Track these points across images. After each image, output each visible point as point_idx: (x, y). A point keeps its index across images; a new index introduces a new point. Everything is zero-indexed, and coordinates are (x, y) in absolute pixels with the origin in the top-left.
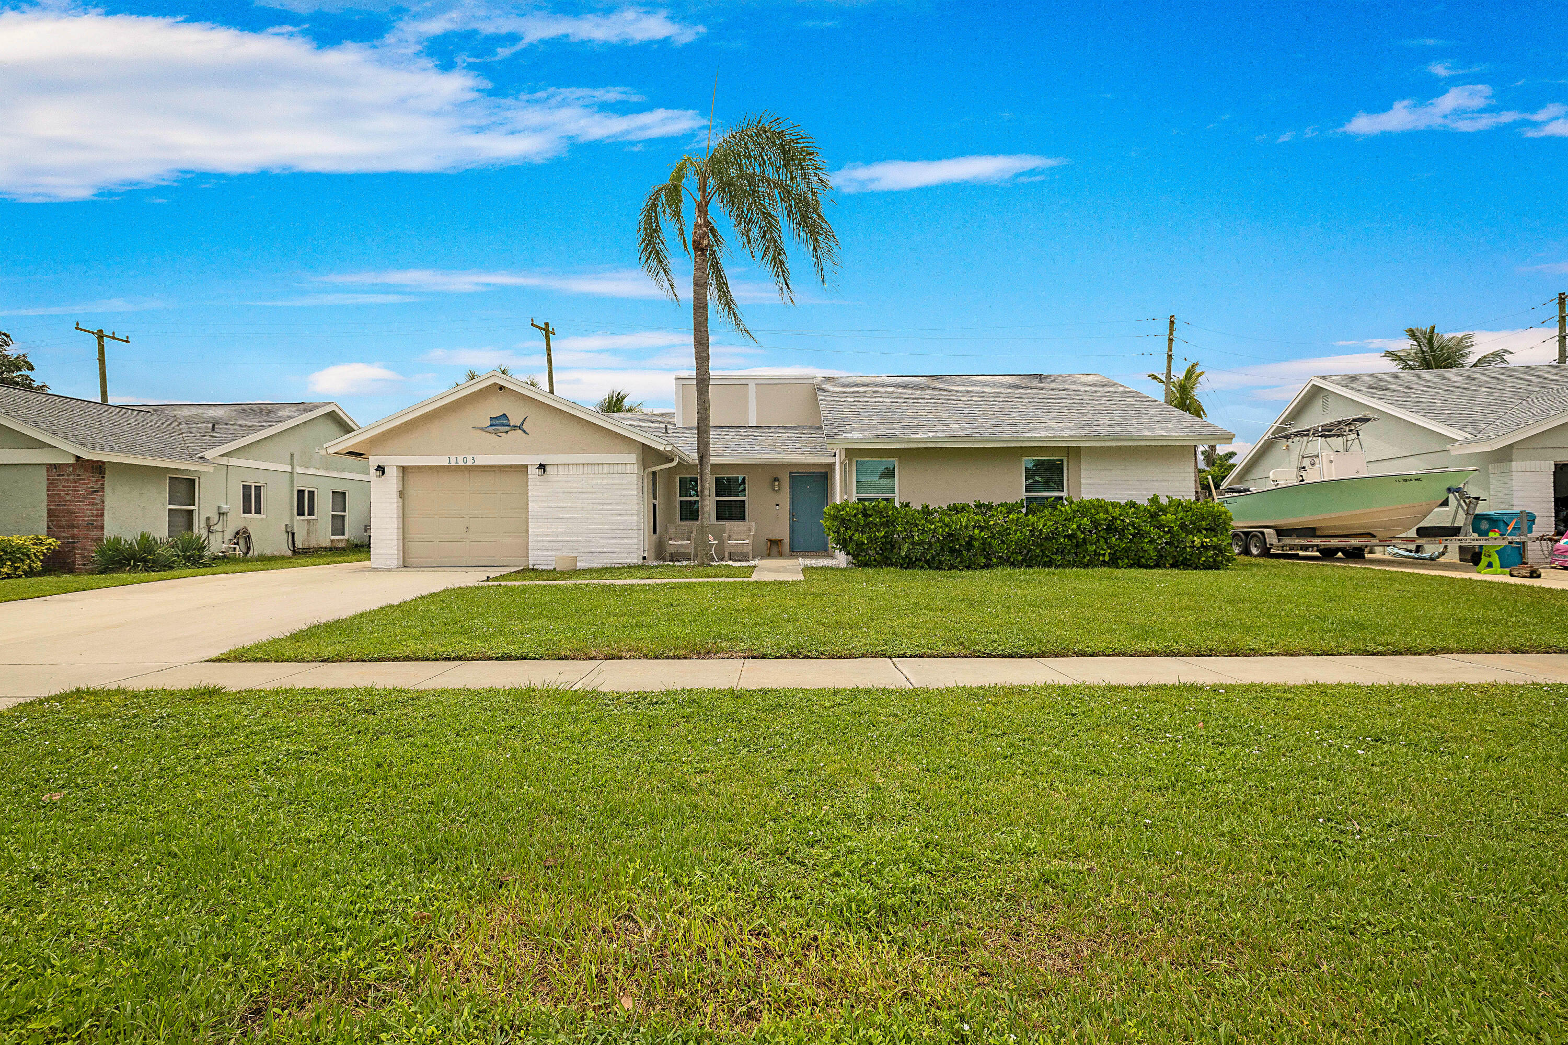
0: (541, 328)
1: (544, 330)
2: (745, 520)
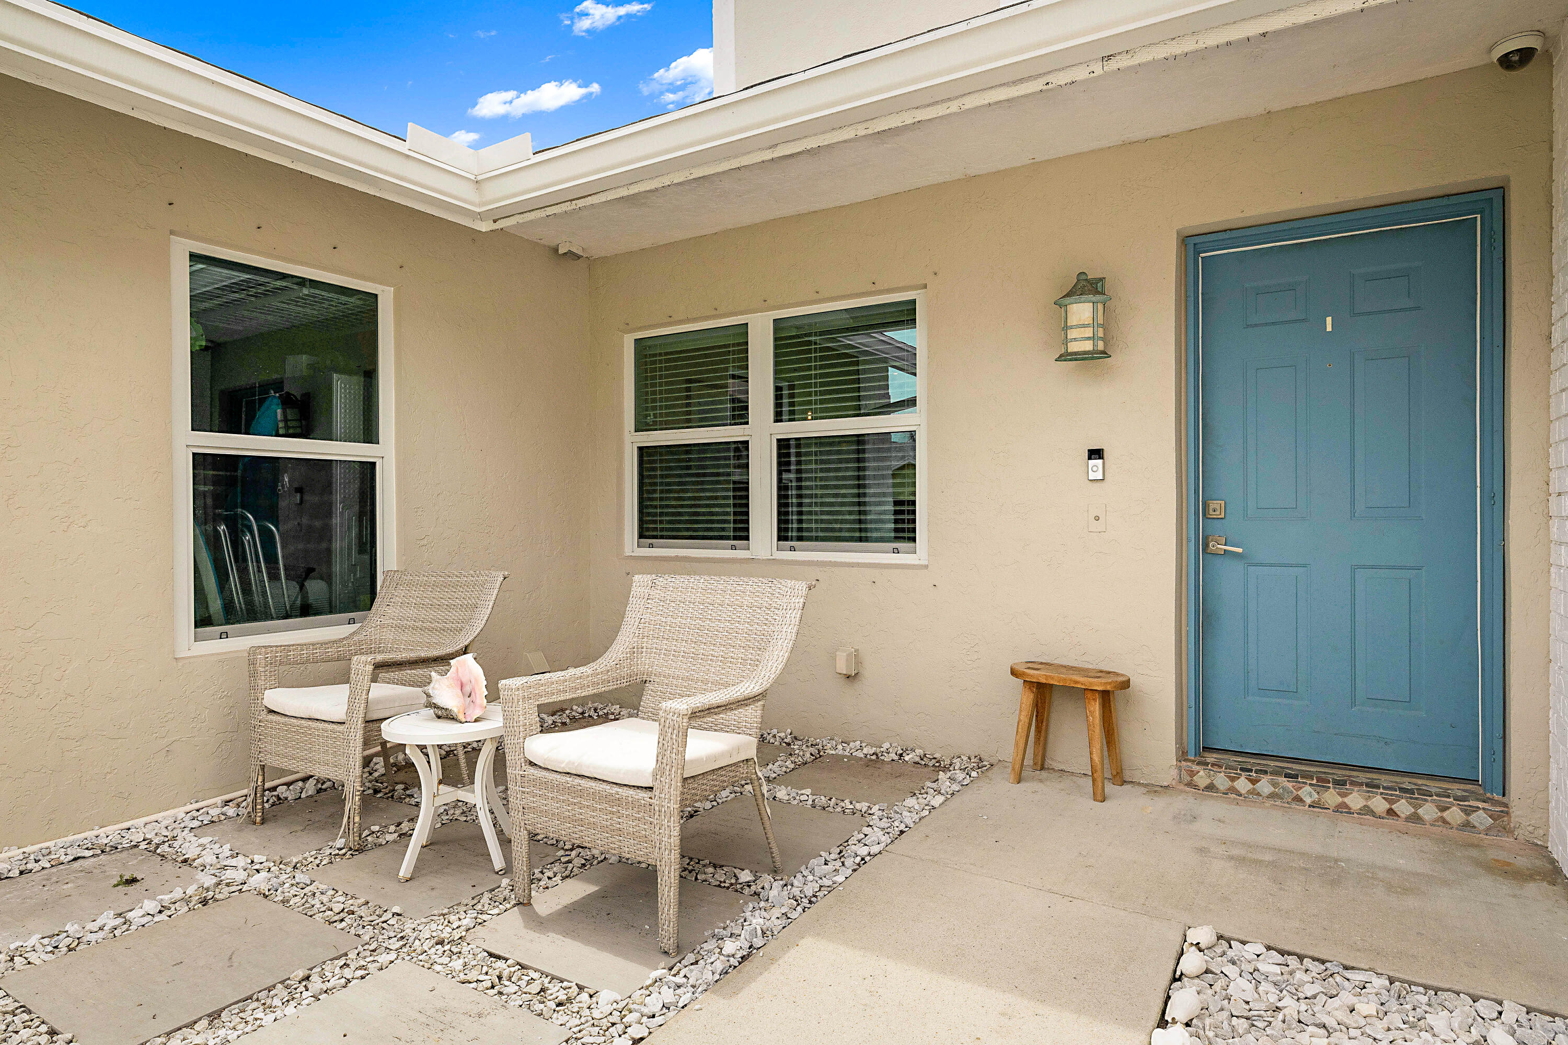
2: (914, 540)
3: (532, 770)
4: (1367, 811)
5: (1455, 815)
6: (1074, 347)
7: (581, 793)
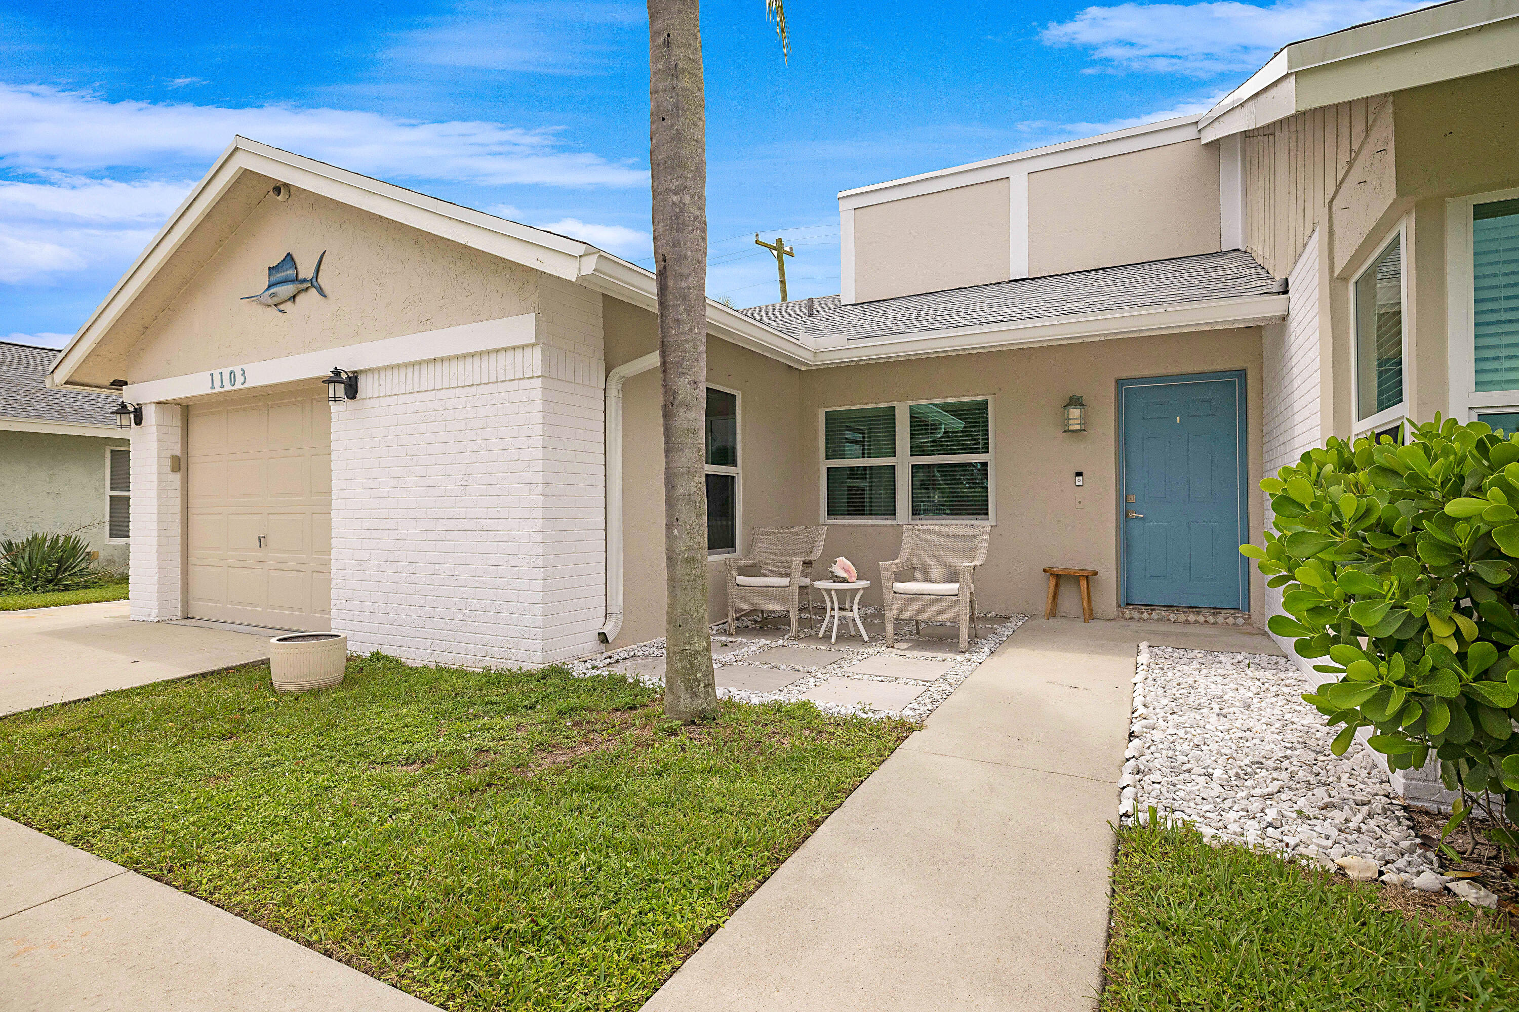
0: (771, 248)
1: (775, 249)
2: (987, 514)
3: (895, 595)
4: (1197, 622)
5: (1230, 620)
6: (1071, 428)
7: (923, 600)
